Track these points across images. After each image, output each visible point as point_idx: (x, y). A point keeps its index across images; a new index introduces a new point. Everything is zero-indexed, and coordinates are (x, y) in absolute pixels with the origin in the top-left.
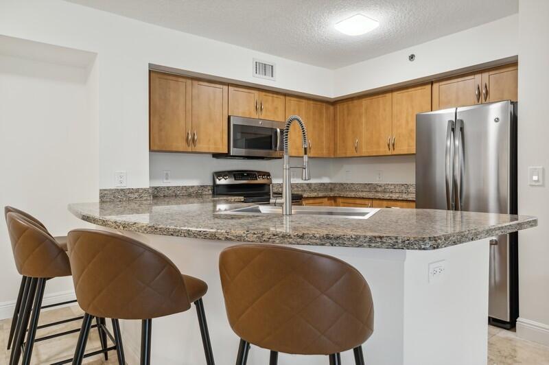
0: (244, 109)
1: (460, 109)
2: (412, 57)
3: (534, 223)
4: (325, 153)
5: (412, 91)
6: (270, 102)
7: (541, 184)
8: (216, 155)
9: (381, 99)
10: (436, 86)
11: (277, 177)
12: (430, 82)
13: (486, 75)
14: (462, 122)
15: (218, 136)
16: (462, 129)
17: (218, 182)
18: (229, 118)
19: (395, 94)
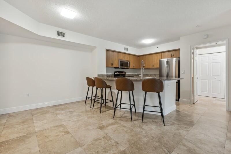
0: (122, 58)
1: (168, 59)
2: (158, 47)
3: (183, 79)
4: (137, 68)
5: (157, 54)
6: (126, 56)
7: (184, 73)
8: (115, 68)
9: (150, 56)
10: (163, 53)
11: (127, 73)
12: (162, 53)
13: (173, 52)
14: (169, 61)
15: (117, 64)
16: (169, 63)
17: (116, 74)
18: (119, 60)
19: (154, 55)
